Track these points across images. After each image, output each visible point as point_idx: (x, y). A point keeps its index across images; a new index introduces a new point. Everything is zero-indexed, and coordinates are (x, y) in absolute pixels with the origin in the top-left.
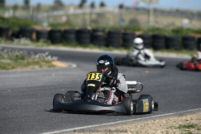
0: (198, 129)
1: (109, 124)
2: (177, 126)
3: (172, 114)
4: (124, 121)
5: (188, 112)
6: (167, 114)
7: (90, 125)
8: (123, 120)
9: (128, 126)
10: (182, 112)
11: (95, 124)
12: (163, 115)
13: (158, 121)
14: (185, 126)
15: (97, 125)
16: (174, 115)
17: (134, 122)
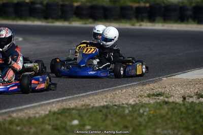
0: (167, 97)
1: (81, 95)
2: (146, 94)
3: (135, 83)
4: (94, 92)
5: (150, 81)
6: (131, 84)
7: (63, 97)
8: (92, 91)
9: (98, 96)
10: (145, 81)
11: (68, 96)
12: (128, 85)
13: (124, 90)
14: (153, 95)
15: (71, 97)
16: (139, 85)
17: (103, 92)
